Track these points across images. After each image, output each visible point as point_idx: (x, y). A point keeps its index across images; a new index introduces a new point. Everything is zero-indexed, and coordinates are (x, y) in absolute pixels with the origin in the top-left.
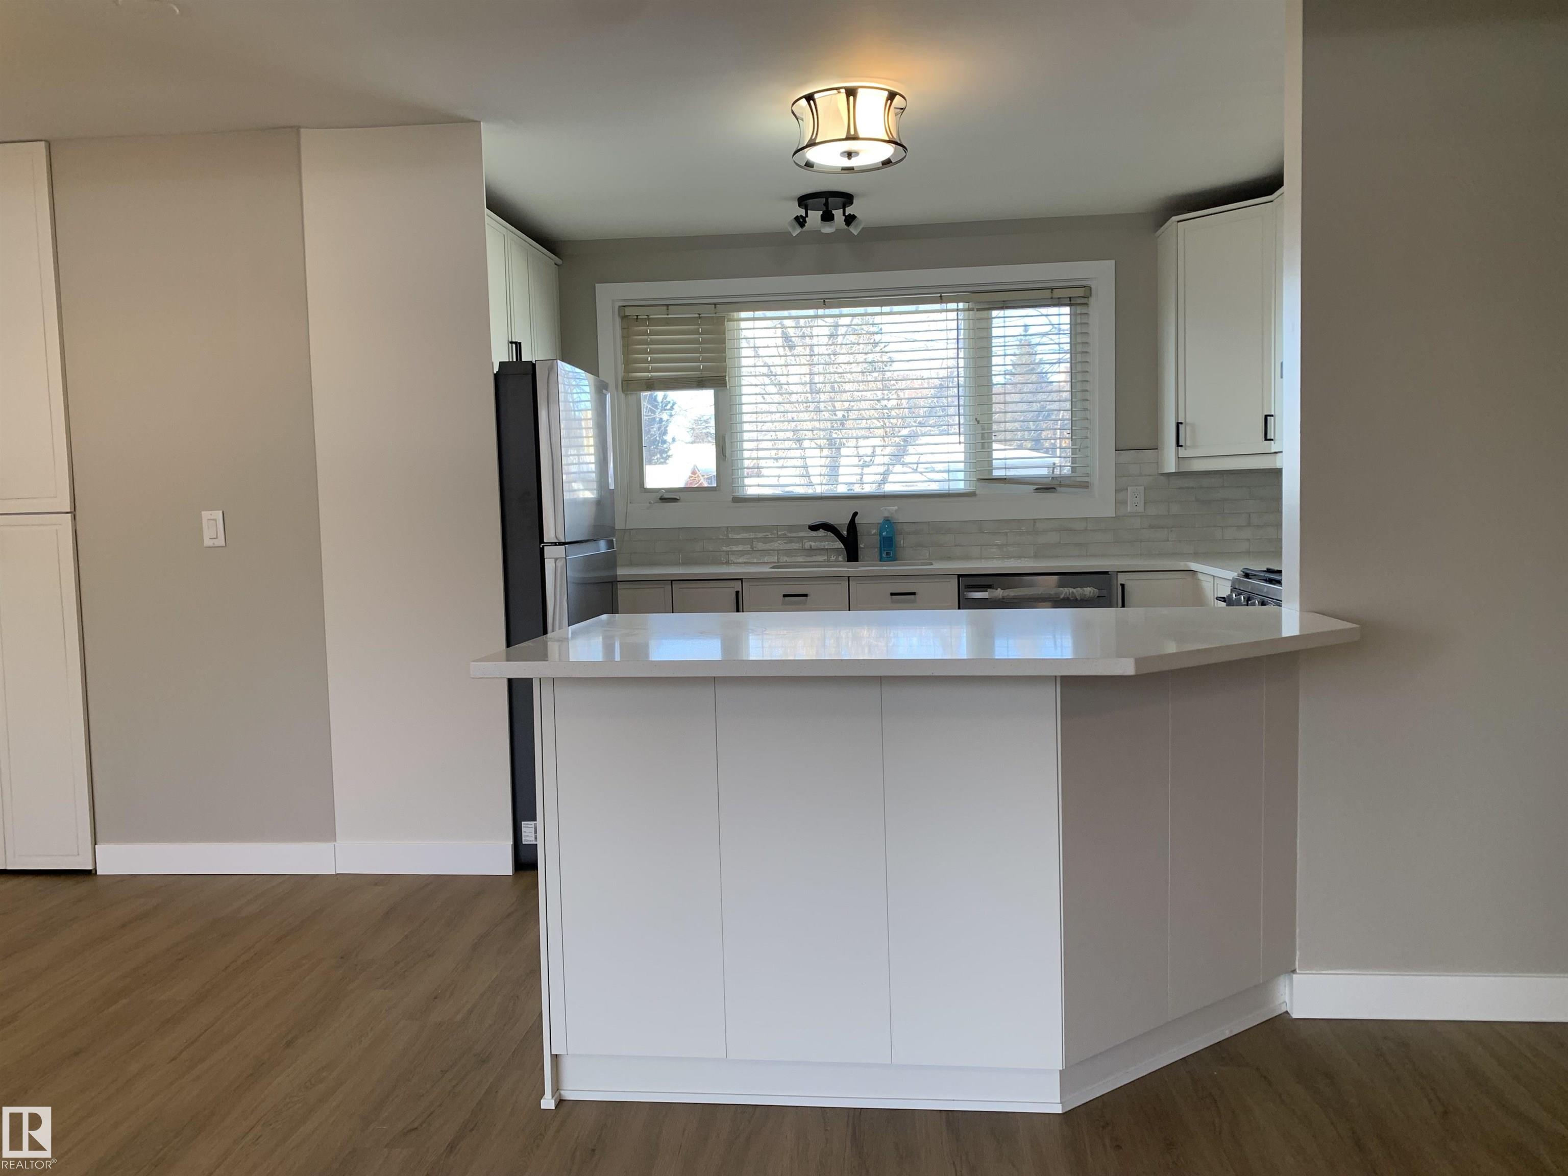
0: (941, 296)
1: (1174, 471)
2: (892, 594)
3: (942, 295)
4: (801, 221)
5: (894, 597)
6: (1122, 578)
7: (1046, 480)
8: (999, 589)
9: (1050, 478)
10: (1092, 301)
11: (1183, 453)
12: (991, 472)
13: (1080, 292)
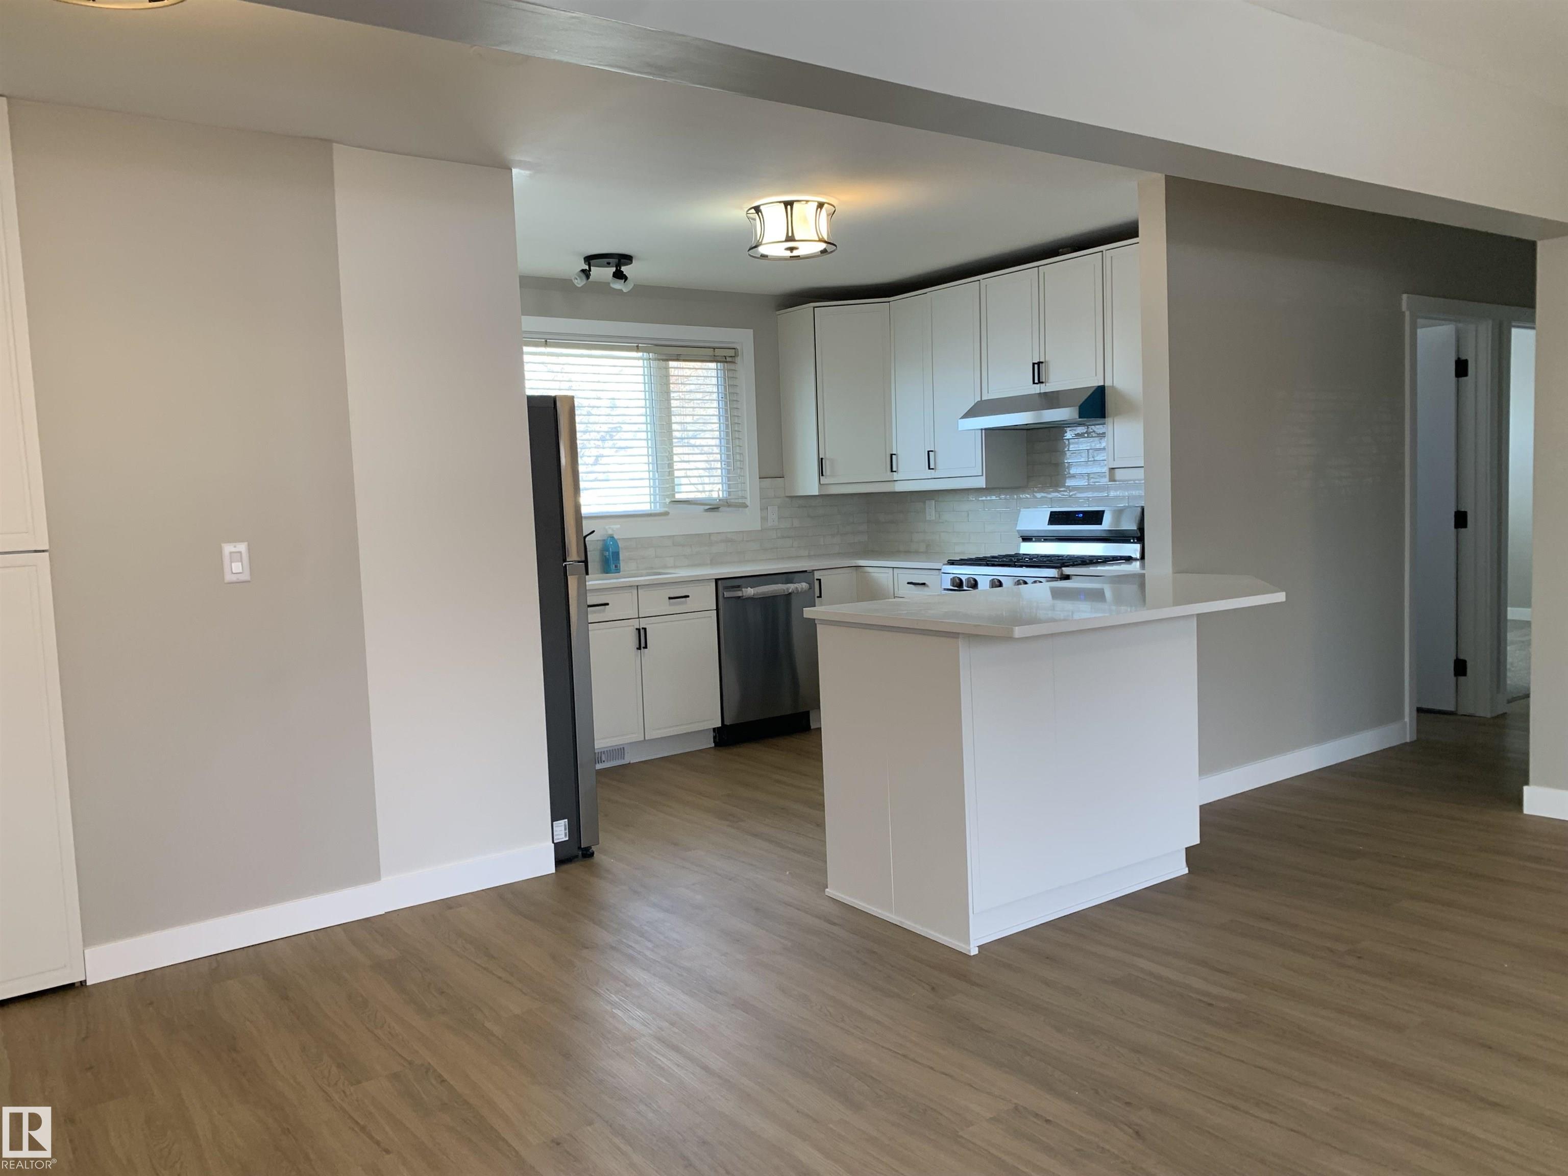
0: (637, 346)
1: (817, 494)
2: (670, 598)
3: (640, 345)
4: (586, 273)
5: (671, 600)
6: (817, 575)
7: (715, 502)
8: (749, 588)
9: (718, 500)
10: (738, 360)
11: (823, 479)
12: (674, 495)
13: (732, 353)
